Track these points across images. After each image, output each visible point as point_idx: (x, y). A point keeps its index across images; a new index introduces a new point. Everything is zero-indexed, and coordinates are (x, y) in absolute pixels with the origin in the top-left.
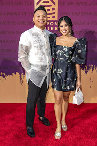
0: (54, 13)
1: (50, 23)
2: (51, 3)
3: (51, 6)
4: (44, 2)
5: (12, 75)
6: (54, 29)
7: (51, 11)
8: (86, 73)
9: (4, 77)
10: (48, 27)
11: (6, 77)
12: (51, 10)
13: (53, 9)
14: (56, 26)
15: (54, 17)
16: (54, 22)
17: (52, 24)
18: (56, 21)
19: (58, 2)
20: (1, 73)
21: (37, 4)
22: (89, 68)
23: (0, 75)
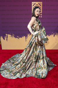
2: (39, 5)
4: (36, 5)
5: (22, 37)
6: (40, 17)
8: (54, 36)
11: (19, 38)
16: (40, 14)
18: (41, 13)
20: (17, 37)
21: (33, 6)
22: (55, 34)
23: (17, 38)
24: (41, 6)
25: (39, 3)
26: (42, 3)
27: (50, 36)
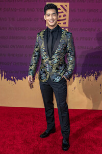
2: (62, 10)
3: (62, 12)
5: (22, 79)
8: (96, 79)
9: (15, 81)
11: (16, 81)
12: (62, 16)
13: (65, 16)
15: (65, 23)
16: (65, 28)
18: (67, 28)
19: (70, 9)
20: (12, 77)
22: (99, 74)
23: (11, 79)
24: (66, 11)
25: (62, 6)
26: (68, 4)
27: (87, 77)
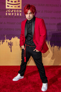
0: (19, 4)
1: (16, 11)
7: (17, 3)
10: (15, 13)
14: (20, 13)
17: (18, 11)
